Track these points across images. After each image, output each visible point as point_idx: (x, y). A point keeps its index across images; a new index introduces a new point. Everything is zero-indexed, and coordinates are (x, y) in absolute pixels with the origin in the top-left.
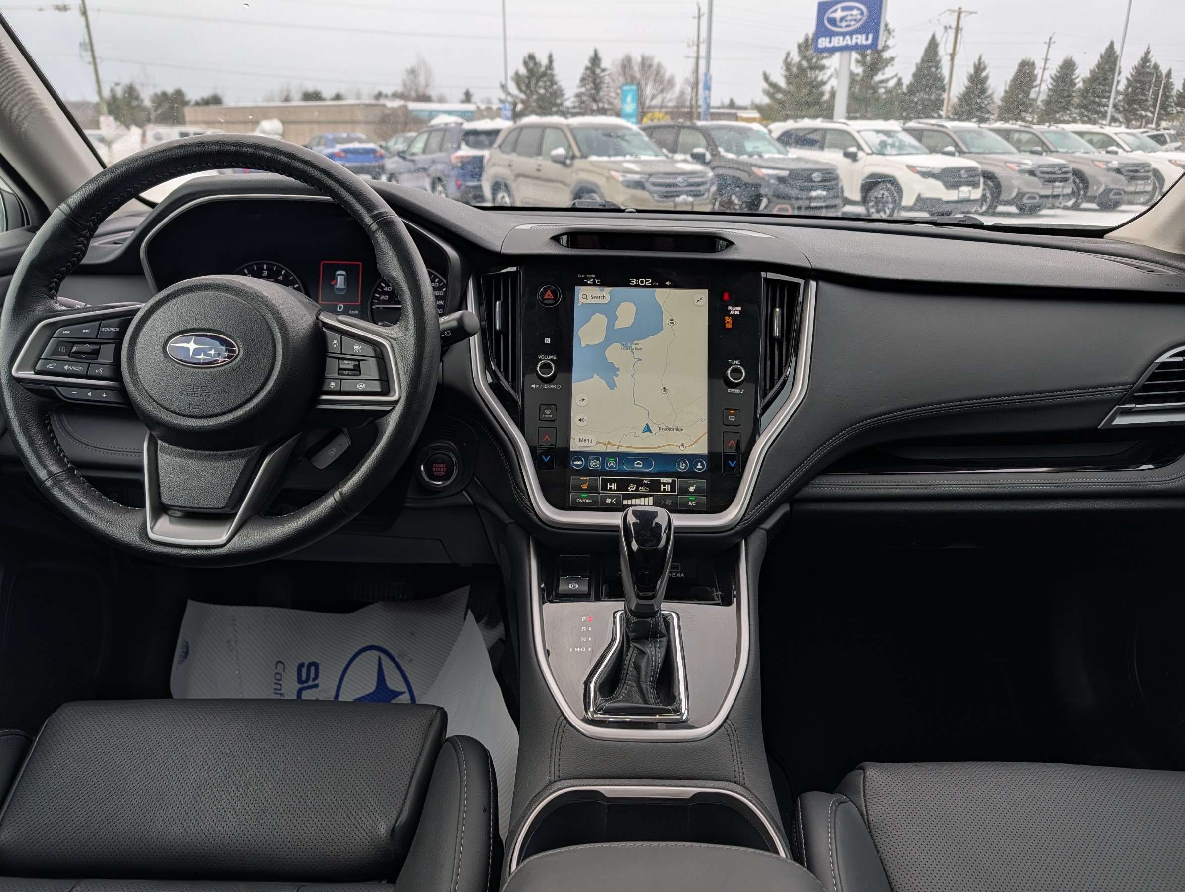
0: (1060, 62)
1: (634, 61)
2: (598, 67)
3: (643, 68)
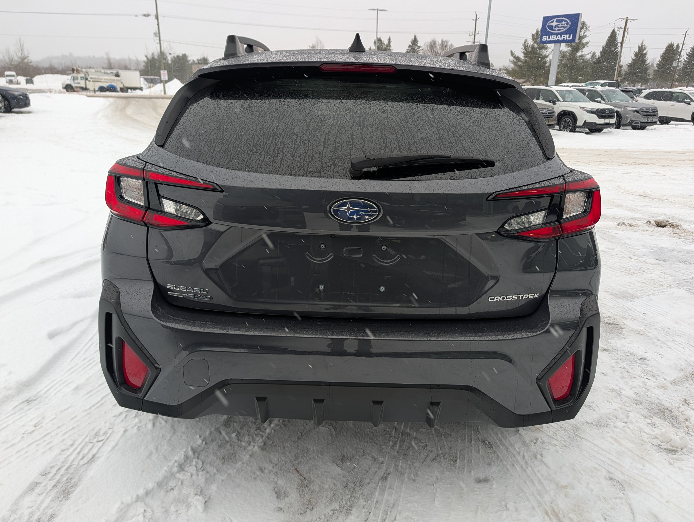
1: (437, 43)
2: (416, 45)
3: (442, 47)
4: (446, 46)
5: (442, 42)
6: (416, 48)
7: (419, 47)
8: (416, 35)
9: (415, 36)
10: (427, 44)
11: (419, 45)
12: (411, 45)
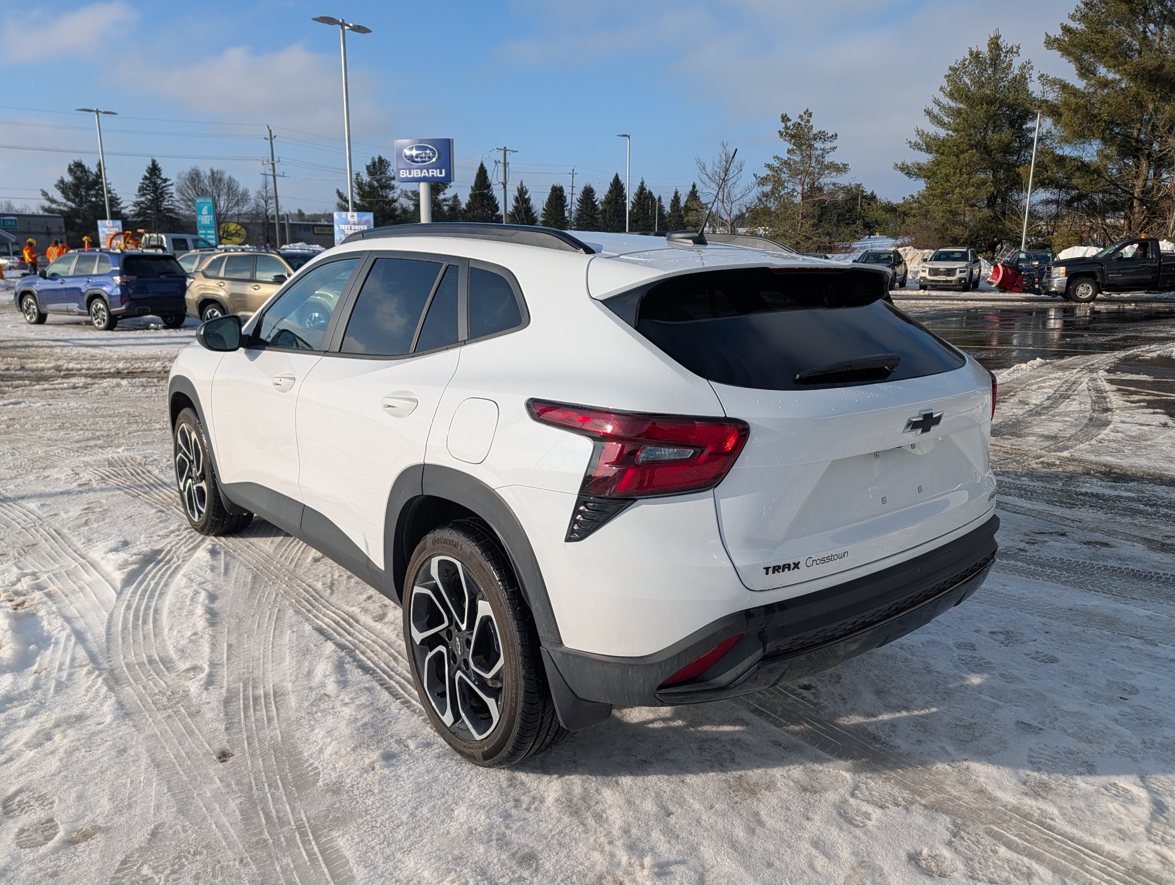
0: (582, 189)
1: (202, 174)
2: (159, 177)
3: (214, 182)
4: (220, 180)
5: (213, 173)
6: (159, 181)
7: (165, 180)
8: (155, 158)
9: (154, 162)
10: (183, 176)
11: (163, 176)
12: (148, 175)
